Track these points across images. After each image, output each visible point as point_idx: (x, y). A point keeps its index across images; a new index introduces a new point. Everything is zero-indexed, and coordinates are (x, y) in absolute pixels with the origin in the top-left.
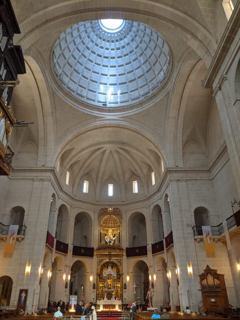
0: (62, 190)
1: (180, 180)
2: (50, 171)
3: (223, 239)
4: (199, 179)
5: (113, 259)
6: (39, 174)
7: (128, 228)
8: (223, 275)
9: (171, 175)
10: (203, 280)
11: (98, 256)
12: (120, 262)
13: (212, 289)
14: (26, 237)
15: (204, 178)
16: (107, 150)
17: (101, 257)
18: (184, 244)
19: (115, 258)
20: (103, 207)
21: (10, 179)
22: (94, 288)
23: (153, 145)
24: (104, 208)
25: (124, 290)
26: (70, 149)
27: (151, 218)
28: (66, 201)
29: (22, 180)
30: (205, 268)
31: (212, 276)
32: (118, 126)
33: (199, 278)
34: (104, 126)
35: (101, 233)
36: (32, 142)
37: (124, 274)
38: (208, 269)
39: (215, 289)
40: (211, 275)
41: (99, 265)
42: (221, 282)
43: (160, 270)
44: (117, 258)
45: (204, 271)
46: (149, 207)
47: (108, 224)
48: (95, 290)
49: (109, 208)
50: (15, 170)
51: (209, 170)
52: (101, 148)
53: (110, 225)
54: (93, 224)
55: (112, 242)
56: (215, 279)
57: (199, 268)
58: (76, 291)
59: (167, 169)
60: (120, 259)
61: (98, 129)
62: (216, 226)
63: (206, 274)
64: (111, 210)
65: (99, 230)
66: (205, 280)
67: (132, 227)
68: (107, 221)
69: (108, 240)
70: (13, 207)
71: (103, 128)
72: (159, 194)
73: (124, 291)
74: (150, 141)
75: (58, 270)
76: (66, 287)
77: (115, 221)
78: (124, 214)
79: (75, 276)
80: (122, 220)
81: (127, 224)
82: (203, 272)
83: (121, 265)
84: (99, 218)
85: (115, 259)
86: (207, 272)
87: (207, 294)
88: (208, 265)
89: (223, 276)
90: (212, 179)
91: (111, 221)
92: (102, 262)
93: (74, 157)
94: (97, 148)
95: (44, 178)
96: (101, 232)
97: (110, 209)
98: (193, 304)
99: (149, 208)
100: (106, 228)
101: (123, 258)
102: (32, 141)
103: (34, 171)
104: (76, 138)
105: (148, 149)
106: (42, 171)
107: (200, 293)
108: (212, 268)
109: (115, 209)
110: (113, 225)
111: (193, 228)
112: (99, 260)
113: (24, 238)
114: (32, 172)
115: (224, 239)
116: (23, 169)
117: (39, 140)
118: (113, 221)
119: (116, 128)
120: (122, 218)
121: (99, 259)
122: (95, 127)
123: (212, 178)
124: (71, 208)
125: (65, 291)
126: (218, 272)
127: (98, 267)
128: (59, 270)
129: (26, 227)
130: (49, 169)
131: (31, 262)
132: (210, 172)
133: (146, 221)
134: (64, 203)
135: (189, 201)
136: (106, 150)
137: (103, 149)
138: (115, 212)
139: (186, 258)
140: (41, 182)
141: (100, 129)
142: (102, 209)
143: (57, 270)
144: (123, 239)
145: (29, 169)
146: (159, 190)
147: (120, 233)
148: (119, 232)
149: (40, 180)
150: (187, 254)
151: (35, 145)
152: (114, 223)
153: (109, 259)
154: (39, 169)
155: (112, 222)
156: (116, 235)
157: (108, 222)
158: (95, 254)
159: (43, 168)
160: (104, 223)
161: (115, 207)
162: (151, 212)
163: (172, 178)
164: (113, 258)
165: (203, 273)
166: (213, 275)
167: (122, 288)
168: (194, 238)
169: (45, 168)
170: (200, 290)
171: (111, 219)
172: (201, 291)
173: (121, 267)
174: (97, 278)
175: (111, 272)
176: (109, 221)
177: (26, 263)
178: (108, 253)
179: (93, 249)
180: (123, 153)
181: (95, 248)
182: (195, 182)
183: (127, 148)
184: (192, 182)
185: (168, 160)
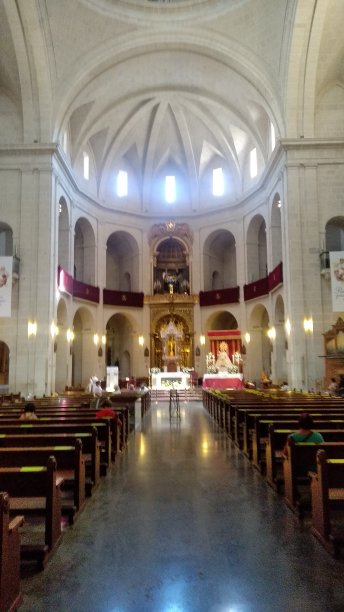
0: (78, 190)
1: (305, 165)
2: (49, 152)
4: (342, 161)
5: (178, 310)
6: (29, 159)
9: (289, 156)
10: (330, 341)
11: (152, 306)
12: (189, 315)
14: (22, 276)
16: (161, 104)
17: (156, 307)
18: (302, 283)
19: (181, 309)
20: (157, 222)
22: (146, 355)
24: (160, 224)
25: (196, 357)
26: (85, 105)
27: (246, 240)
28: (86, 210)
30: (335, 323)
33: (323, 337)
34: (154, 49)
35: (155, 267)
37: (195, 332)
38: (340, 322)
41: (153, 320)
43: (258, 327)
44: (185, 309)
45: (332, 327)
46: (244, 219)
48: (149, 357)
49: (169, 224)
52: (149, 100)
53: (171, 254)
54: (140, 253)
57: (324, 322)
58: (117, 360)
59: (281, 142)
60: (190, 311)
61: (140, 57)
63: (335, 332)
64: (173, 227)
66: (333, 341)
67: (210, 257)
68: (166, 247)
71: (151, 55)
72: (264, 195)
73: (196, 359)
75: (84, 329)
76: (100, 354)
77: (180, 246)
78: (195, 233)
80: (192, 243)
81: (202, 252)
84: (149, 243)
85: (181, 311)
86: (337, 328)
87: (334, 363)
88: (340, 318)
91: (173, 246)
92: (158, 316)
94: (142, 100)
95: (40, 166)
97: (171, 225)
99: (244, 222)
100: (164, 258)
101: (194, 308)
103: (20, 152)
106: (34, 152)
109: (180, 225)
110: (176, 254)
111: (321, 256)
113: (19, 279)
114: (16, 154)
117: (21, 86)
118: (177, 247)
119: (178, 53)
120: (192, 241)
121: (153, 311)
124: (98, 223)
125: (100, 360)
128: (86, 330)
129: (19, 260)
130: (47, 147)
133: (236, 246)
134: (85, 215)
135: (318, 206)
136: (159, 104)
137: (152, 101)
138: (180, 230)
139: (303, 307)
140: (34, 174)
141: (144, 56)
142: (156, 225)
143: (82, 329)
145: (9, 148)
146: (263, 186)
147: (188, 267)
148: (187, 265)
149: (33, 172)
150: (305, 299)
152: (178, 250)
153: (170, 310)
154: (29, 148)
155: (175, 248)
158: (146, 302)
159: (37, 146)
160: (160, 250)
161: (180, 222)
162: (246, 229)
163: (290, 161)
165: (330, 331)
167: (193, 355)
168: (321, 272)
169: (40, 146)
170: (324, 357)
173: (191, 323)
174: (151, 340)
175: (173, 332)
176: (169, 246)
177: (27, 320)
179: (142, 295)
180: (195, 109)
181: (146, 293)
182: (333, 168)
183: (202, 99)
184: (328, 168)
185: (284, 123)
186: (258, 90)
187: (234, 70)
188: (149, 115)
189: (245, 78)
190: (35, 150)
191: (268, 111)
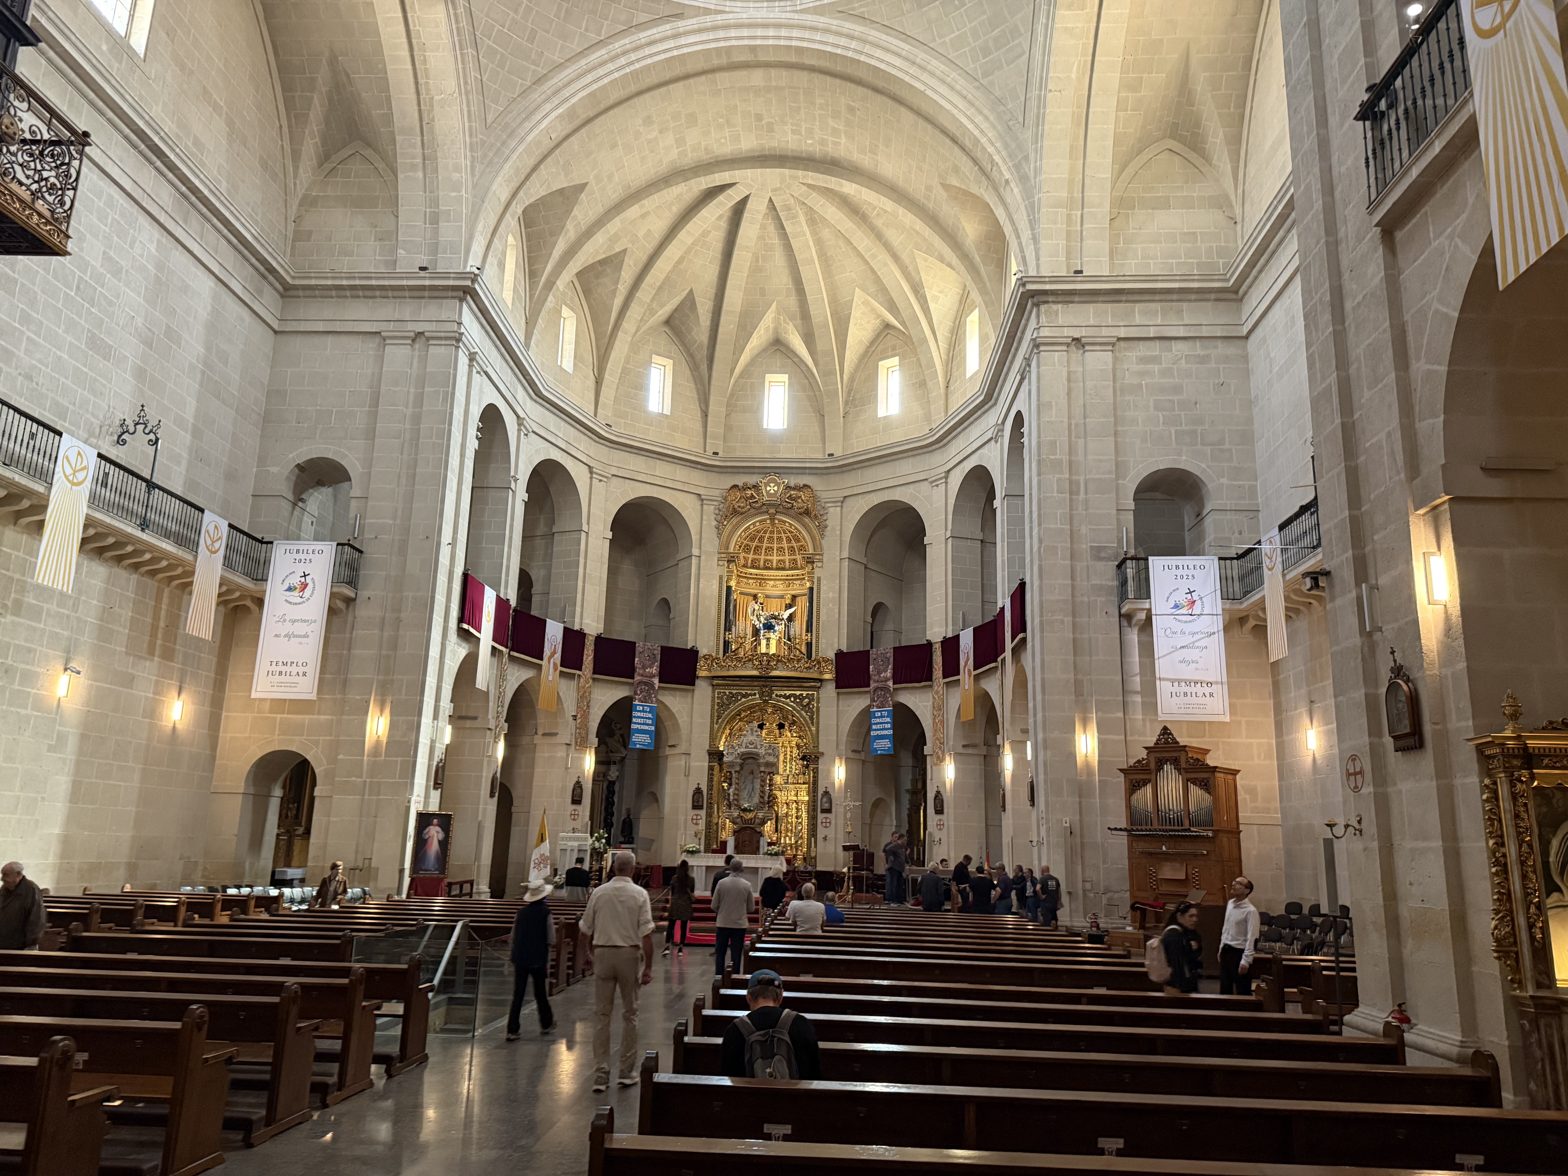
0: (539, 394)
1: (1084, 340)
2: (455, 294)
3: (1258, 617)
4: (1181, 332)
5: (781, 696)
6: (406, 310)
7: (850, 571)
8: (1235, 772)
9: (1043, 319)
10: (1139, 787)
11: (715, 682)
12: (807, 708)
13: (1176, 828)
14: (364, 594)
15: (1205, 332)
16: (751, 198)
17: (728, 685)
18: (1071, 636)
19: (788, 693)
20: (740, 480)
21: (276, 332)
22: (697, 806)
23: (970, 163)
24: (745, 484)
25: (821, 817)
26: (561, 191)
27: (950, 527)
28: (563, 445)
29: (330, 339)
30: (1151, 741)
31: (1180, 773)
32: (793, 59)
33: (1121, 778)
34: (724, 61)
35: (729, 588)
36: (368, 152)
37: (823, 754)
38: (1167, 743)
39: (1187, 826)
40: (1178, 769)
41: (719, 717)
42: (1216, 801)
43: (974, 746)
44: (798, 693)
45: (1146, 752)
46: (946, 478)
47: (766, 554)
48: (703, 813)
49: (767, 484)
50: (295, 287)
51: (1235, 290)
52: (722, 188)
53: (775, 558)
54: (695, 551)
55: (777, 628)
56: (1192, 787)
57: (1129, 738)
58: (629, 815)
59: (1024, 285)
60: (811, 698)
61: (691, 81)
62: (1232, 559)
63: (1153, 766)
64: (776, 492)
65: (721, 578)
66: (1149, 788)
67: (866, 568)
68: (761, 540)
69: (762, 619)
70: (299, 461)
71: (718, 76)
72: (992, 418)
73: (819, 821)
74: (954, 140)
75: (540, 732)
76: (577, 800)
77: (797, 540)
78: (833, 515)
79: (623, 759)
80: (822, 536)
81: (846, 554)
82: (1144, 754)
83: (811, 718)
84: (719, 529)
85: (789, 697)
86: (1158, 755)
87: (1150, 847)
88: (1165, 729)
89: (1230, 777)
90: (1247, 337)
91: (780, 539)
92: (732, 707)
93: (588, 234)
94: (704, 186)
95: (432, 327)
96: (733, 583)
97: (772, 489)
98: (1088, 886)
99: (946, 483)
100: (758, 568)
101: (822, 691)
102: (369, 145)
103: (384, 293)
104: (583, 131)
105: (946, 187)
106: (419, 293)
107: (1123, 840)
108: (1182, 741)
109: (794, 489)
110: (787, 558)
111: (1119, 566)
112: (722, 698)
113: (354, 600)
114: (374, 297)
115: (1261, 614)
116: (329, 282)
117: (398, 138)
118: (789, 540)
119: (784, 73)
120: (822, 528)
121: (719, 693)
122: (678, 71)
123: (1245, 331)
124: (591, 478)
125: (574, 816)
126: (1211, 761)
127: (716, 726)
128: (544, 735)
129: (361, 552)
130: (451, 283)
131: (389, 699)
132: (1241, 300)
133: (926, 540)
134: (556, 455)
135: (1116, 442)
136: (747, 198)
137: (729, 191)
138: (795, 499)
139: (1073, 697)
140: (417, 346)
141: (703, 78)
142: (735, 486)
143: (536, 733)
144: (823, 617)
145: (357, 282)
146: (990, 396)
147: (811, 589)
148: (808, 585)
149: (413, 340)
150: (1080, 677)
151: (381, 166)
152: (792, 549)
153: (762, 694)
154: (404, 283)
155: (785, 545)
156: (798, 599)
157: (765, 545)
158: (702, 673)
159: (424, 278)
160: (747, 549)
161: (793, 481)
162: (952, 501)
163: (1045, 332)
164: (779, 693)
165: (1139, 761)
166: (1187, 771)
167: (815, 809)
168: (1120, 609)
169: (431, 278)
170: (1125, 830)
171: (779, 532)
172: (1125, 833)
173: (813, 729)
174: (711, 768)
175: (756, 748)
176: (771, 539)
177: (368, 702)
178: (755, 673)
179: (693, 653)
180: (832, 213)
181: (703, 651)
182: (1155, 349)
183: (849, 188)
184: (1143, 350)
185: (1035, 239)
186: (975, 162)
187: (918, 113)
188: (724, 224)
189: (944, 132)
190: (423, 288)
191: (1000, 213)
